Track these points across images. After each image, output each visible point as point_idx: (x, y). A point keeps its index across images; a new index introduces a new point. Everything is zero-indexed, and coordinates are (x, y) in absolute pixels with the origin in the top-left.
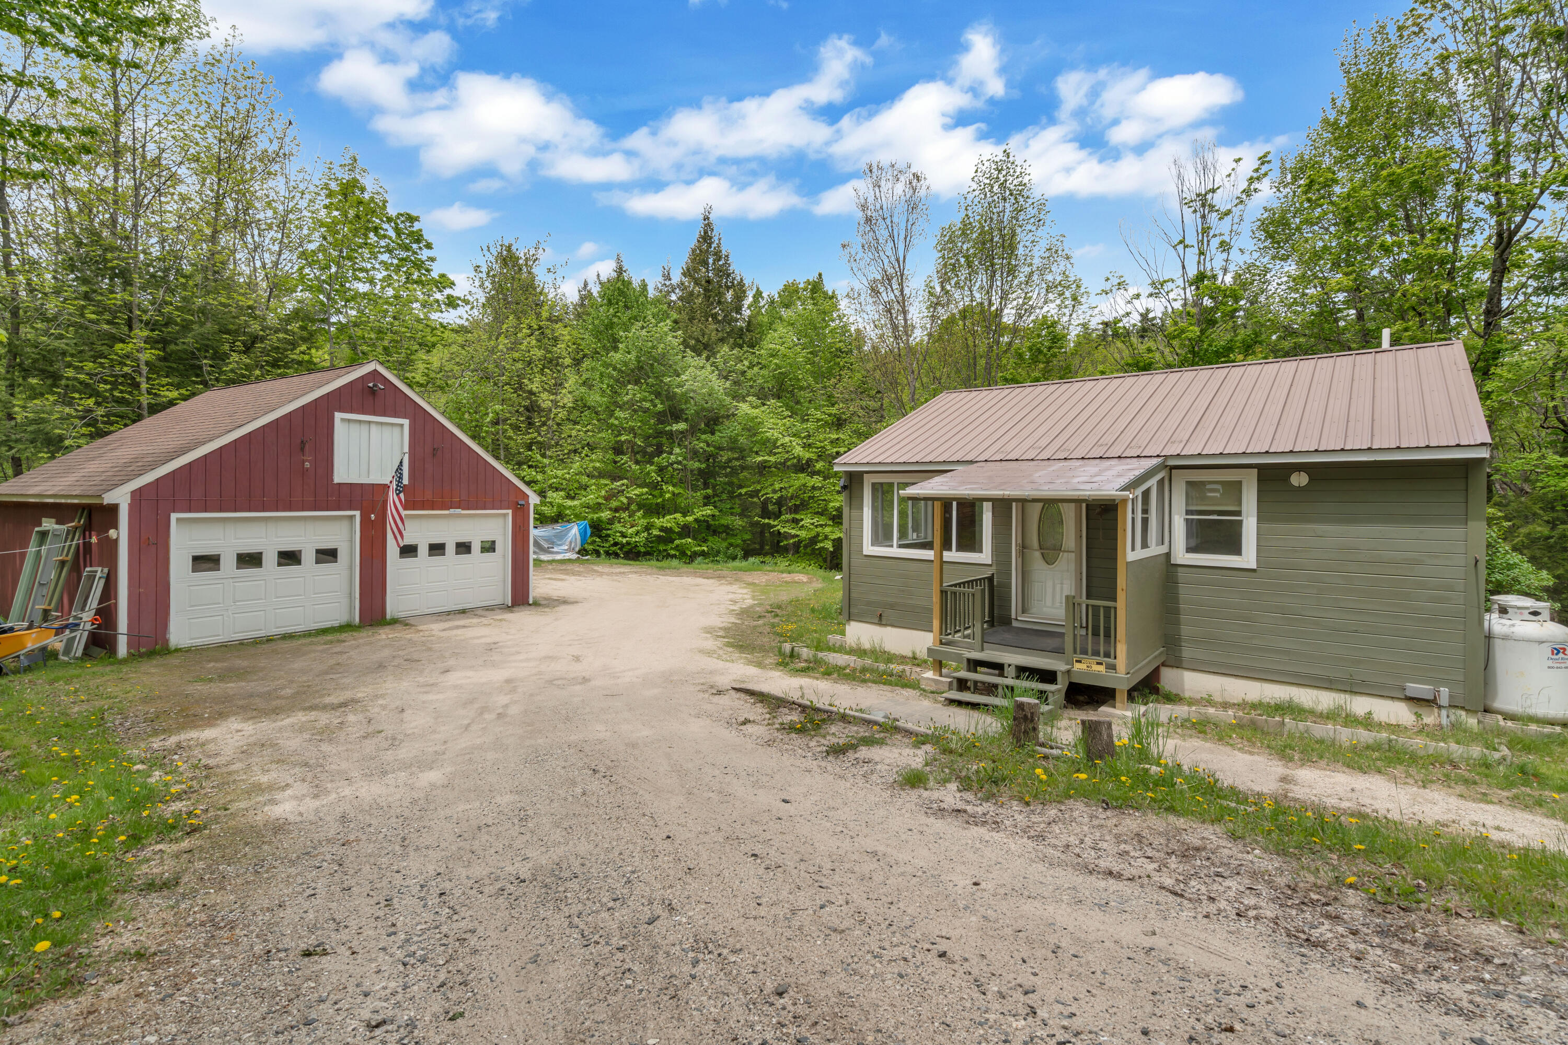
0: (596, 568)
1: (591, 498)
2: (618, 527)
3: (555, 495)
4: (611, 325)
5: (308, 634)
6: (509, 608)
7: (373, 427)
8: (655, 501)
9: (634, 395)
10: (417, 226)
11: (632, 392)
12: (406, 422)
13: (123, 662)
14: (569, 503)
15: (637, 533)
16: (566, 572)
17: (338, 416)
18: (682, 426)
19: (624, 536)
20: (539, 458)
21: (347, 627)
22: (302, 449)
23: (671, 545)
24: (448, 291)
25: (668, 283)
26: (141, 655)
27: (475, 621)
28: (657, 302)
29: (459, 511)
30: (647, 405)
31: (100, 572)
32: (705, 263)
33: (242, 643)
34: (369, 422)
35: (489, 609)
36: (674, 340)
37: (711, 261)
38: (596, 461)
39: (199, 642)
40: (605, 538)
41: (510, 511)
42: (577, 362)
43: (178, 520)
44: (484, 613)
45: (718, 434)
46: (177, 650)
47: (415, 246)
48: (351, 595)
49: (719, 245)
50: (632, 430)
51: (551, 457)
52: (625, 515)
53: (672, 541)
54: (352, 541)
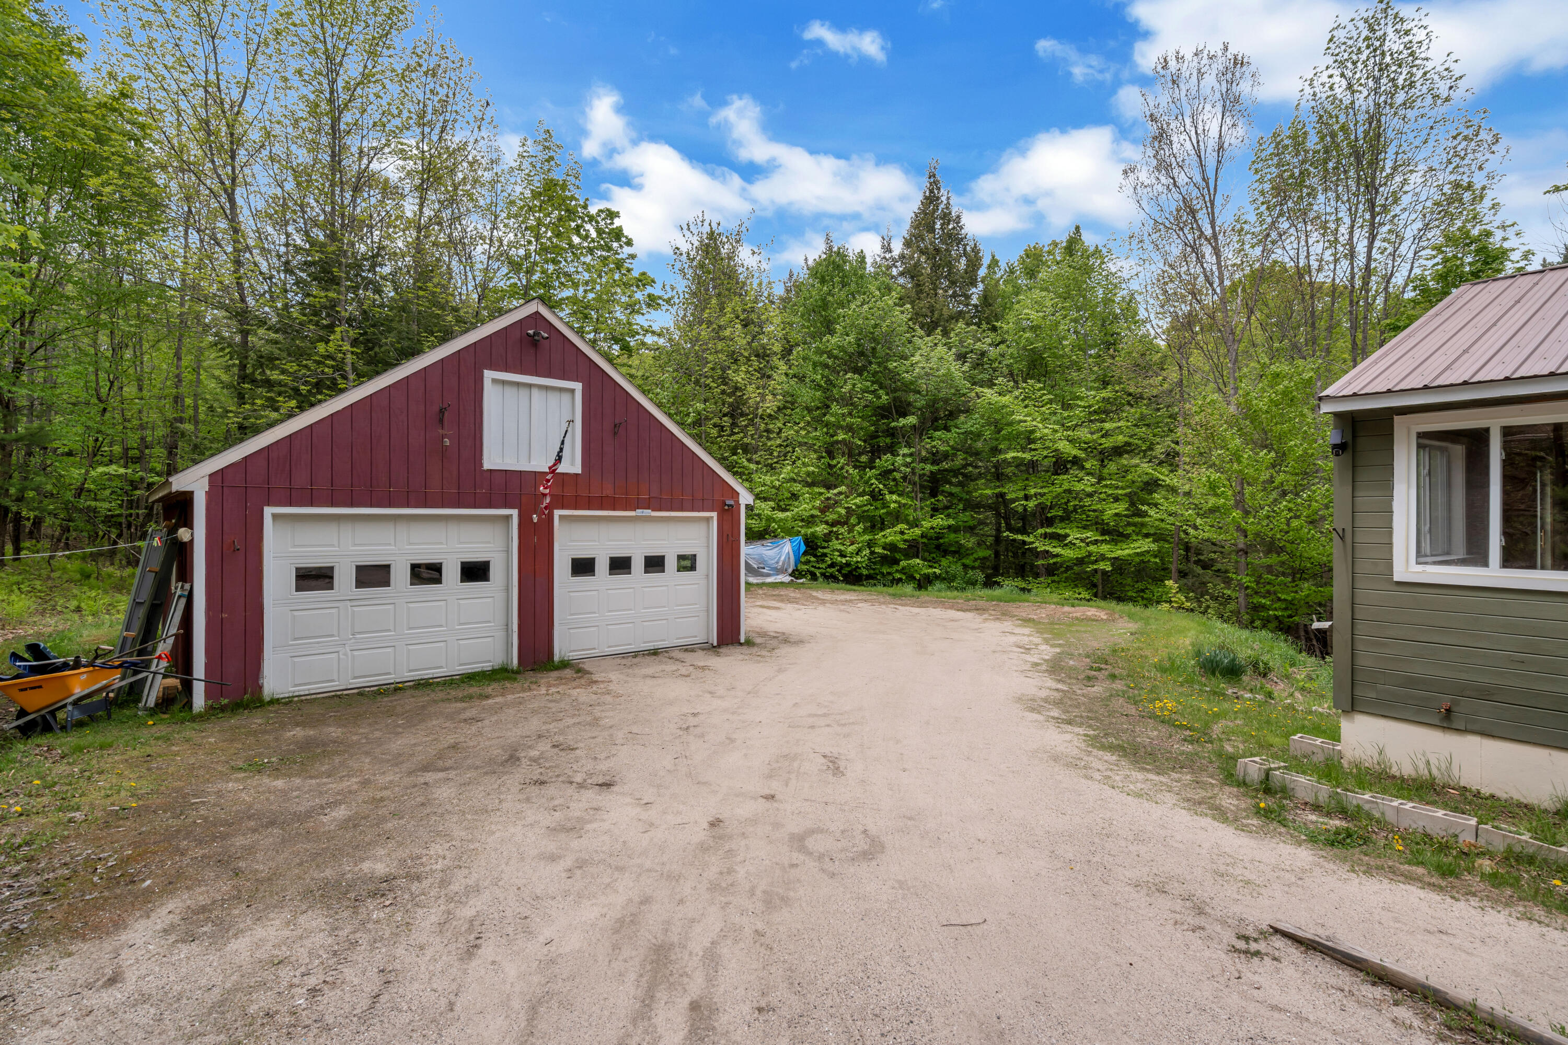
0: (814, 594)
1: (804, 507)
2: (836, 544)
3: (763, 505)
4: (825, 305)
5: (450, 682)
6: (714, 649)
7: (535, 392)
8: (877, 513)
9: (854, 385)
10: (617, 222)
11: (850, 383)
12: (578, 386)
13: (200, 718)
14: (780, 515)
15: (858, 552)
16: (780, 598)
17: (489, 375)
18: (911, 420)
19: (843, 555)
20: (746, 464)
21: (501, 673)
22: (441, 421)
23: (895, 567)
24: (649, 290)
25: (888, 256)
26: (223, 709)
27: (670, 667)
28: (876, 276)
29: (648, 512)
30: (869, 397)
31: (180, 588)
32: (932, 230)
33: (361, 693)
34: (530, 386)
36: (901, 316)
37: (938, 226)
38: (810, 463)
39: (303, 690)
40: (821, 558)
41: (714, 515)
42: (787, 352)
43: (275, 517)
44: (681, 655)
45: (954, 430)
46: (274, 701)
47: (615, 245)
48: (507, 626)
49: (948, 205)
50: (849, 428)
51: (758, 463)
52: (843, 530)
53: (896, 562)
54: (508, 551)
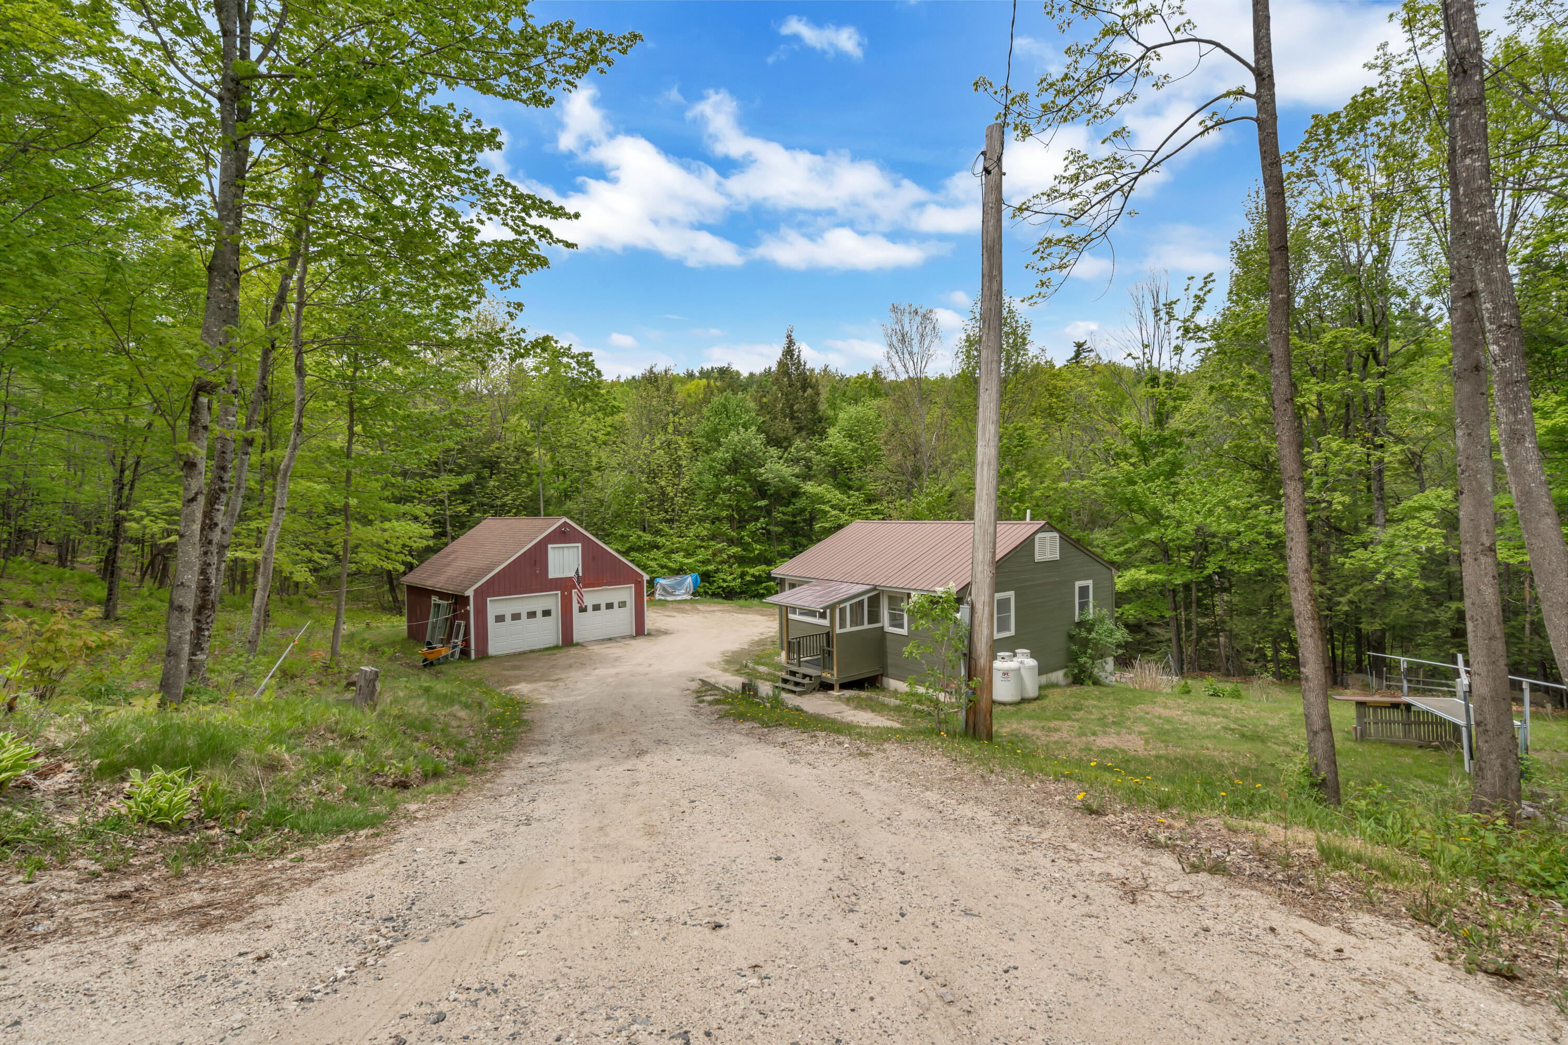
0: (699, 607)
1: (702, 555)
2: (721, 575)
4: (716, 431)
5: (540, 650)
6: (633, 637)
7: (566, 550)
8: (747, 556)
9: (732, 482)
11: (730, 480)
12: (580, 545)
13: (474, 662)
14: (687, 561)
15: (734, 579)
17: (550, 546)
18: (765, 502)
19: (725, 582)
21: (556, 647)
22: (535, 566)
23: (760, 587)
26: (480, 659)
27: (615, 644)
29: (607, 587)
30: (740, 489)
31: (463, 623)
33: (514, 654)
34: (564, 548)
35: (624, 638)
36: (758, 441)
39: (500, 653)
40: (711, 583)
41: (633, 585)
43: (490, 601)
44: (621, 640)
45: (791, 506)
46: (493, 657)
48: (558, 632)
52: (725, 567)
53: (761, 584)
54: (557, 606)
